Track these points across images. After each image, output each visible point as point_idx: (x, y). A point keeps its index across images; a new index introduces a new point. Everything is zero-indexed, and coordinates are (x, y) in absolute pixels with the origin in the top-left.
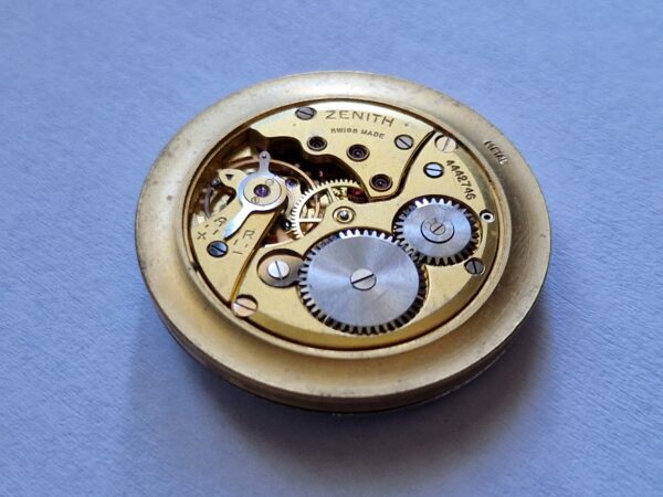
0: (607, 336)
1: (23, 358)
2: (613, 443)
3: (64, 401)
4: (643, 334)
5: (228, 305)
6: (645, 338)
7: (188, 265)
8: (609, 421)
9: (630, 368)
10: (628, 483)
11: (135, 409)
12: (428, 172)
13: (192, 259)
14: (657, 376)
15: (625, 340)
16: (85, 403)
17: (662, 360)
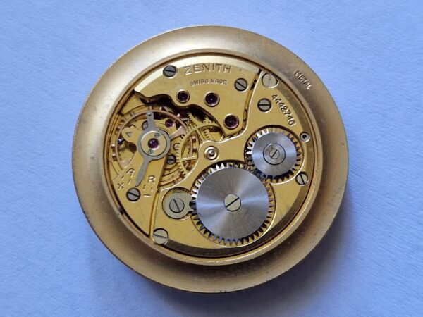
0: (387, 199)
1: (18, 269)
2: (398, 277)
3: (52, 297)
4: (410, 195)
5: (148, 236)
6: (411, 198)
7: (117, 212)
8: (394, 261)
9: (403, 221)
10: (409, 303)
11: (99, 296)
12: (261, 107)
13: (119, 206)
14: (420, 224)
15: (398, 201)
16: (66, 296)
17: (422, 212)
